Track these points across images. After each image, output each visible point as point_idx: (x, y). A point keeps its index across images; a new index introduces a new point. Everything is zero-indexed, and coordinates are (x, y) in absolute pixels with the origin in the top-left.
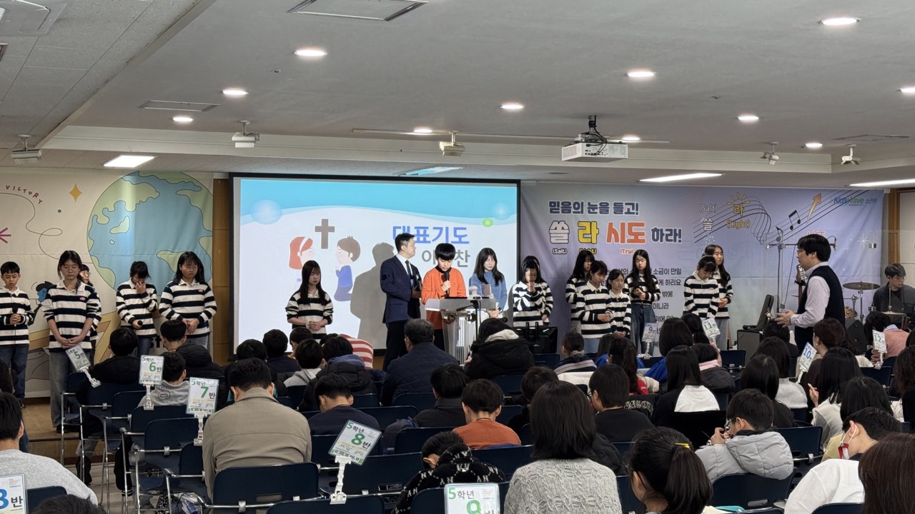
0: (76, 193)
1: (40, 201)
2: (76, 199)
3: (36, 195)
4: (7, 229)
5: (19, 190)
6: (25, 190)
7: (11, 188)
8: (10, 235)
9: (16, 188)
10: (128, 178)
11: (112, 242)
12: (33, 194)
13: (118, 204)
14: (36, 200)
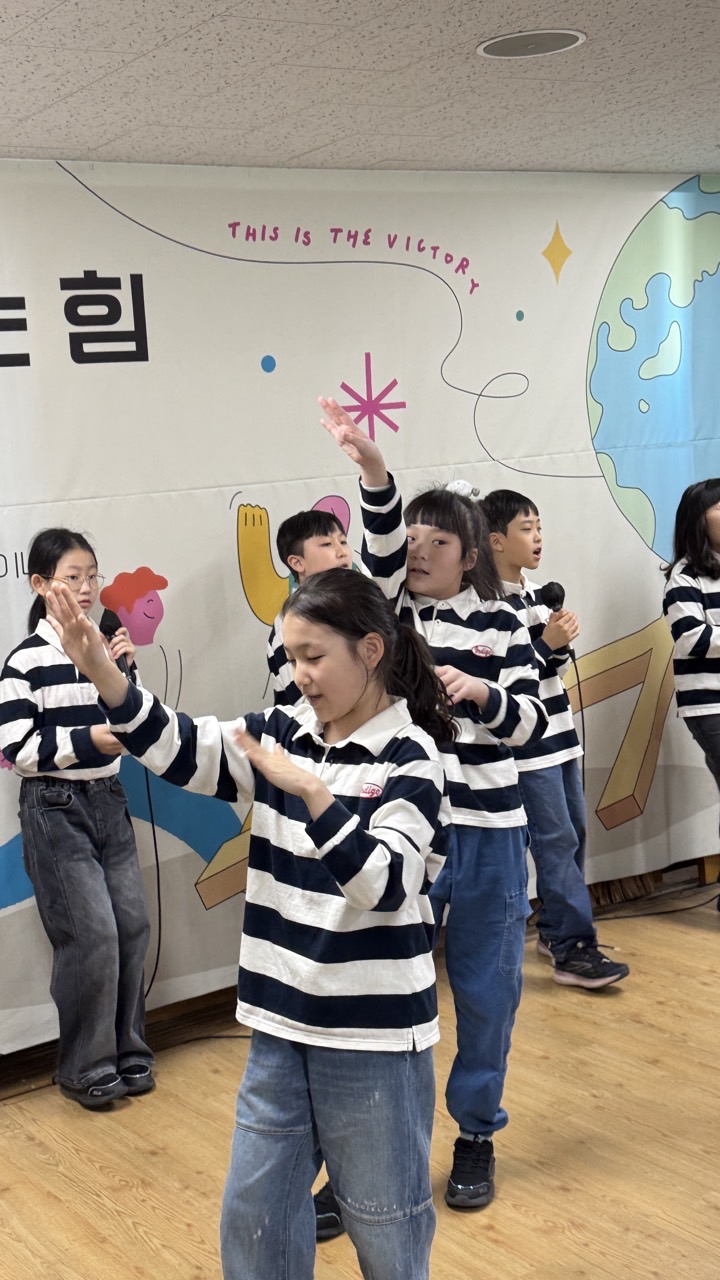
0: (557, 253)
1: (475, 285)
2: (557, 273)
3: (464, 265)
4: (394, 383)
5: (421, 249)
6: (435, 249)
7: (400, 243)
8: (402, 405)
9: (414, 245)
10: (677, 198)
11: (644, 407)
12: (456, 263)
13: (656, 281)
14: (462, 282)
